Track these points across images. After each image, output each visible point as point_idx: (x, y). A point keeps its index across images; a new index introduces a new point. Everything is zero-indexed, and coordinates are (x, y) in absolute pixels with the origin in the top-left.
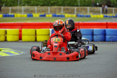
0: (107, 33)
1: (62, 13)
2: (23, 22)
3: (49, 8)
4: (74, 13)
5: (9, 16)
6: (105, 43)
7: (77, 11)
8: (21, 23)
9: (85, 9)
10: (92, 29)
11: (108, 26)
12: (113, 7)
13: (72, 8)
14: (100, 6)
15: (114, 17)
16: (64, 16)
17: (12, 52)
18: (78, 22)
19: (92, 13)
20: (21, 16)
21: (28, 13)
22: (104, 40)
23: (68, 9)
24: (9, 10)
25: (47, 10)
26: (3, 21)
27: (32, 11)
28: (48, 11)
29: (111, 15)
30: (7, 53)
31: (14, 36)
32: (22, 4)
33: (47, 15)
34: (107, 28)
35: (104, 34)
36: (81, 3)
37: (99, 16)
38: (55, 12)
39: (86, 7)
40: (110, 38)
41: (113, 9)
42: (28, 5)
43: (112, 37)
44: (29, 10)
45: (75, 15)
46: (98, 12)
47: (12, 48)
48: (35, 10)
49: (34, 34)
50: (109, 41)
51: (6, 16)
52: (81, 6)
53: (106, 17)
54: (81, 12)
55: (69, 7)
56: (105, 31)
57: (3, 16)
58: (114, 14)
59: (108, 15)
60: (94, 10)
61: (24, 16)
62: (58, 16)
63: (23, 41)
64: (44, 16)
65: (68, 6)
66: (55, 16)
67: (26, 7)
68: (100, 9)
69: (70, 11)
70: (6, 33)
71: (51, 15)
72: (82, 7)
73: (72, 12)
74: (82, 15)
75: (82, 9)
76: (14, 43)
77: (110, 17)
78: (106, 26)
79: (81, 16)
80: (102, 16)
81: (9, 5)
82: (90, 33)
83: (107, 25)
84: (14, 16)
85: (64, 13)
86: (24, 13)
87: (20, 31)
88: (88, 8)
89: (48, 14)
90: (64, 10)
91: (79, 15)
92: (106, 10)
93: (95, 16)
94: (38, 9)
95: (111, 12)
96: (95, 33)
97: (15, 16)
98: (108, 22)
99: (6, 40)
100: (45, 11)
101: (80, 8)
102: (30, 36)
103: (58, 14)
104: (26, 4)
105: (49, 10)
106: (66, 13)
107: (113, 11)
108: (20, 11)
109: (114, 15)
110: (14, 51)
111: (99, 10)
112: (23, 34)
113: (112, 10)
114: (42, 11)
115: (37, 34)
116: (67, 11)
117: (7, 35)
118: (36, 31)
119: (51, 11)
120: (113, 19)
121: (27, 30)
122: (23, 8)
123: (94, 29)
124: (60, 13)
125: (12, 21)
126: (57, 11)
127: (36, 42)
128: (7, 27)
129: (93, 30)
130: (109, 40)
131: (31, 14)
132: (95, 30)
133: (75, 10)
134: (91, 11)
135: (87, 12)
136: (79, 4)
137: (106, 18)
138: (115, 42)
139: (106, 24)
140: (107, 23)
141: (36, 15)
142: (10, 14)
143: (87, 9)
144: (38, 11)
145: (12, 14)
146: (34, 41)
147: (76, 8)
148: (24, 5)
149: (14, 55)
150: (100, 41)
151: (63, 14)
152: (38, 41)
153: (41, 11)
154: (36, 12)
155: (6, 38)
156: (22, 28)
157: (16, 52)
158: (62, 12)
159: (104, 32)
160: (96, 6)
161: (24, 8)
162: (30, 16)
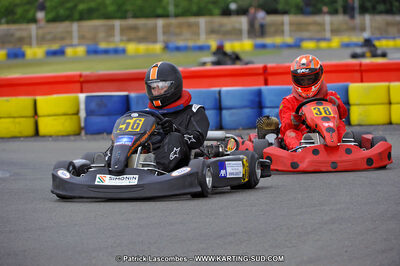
0: (268, 100)
1: (117, 42)
3: (75, 26)
4: (155, 41)
7: (164, 33)
9: (190, 25)
10: (217, 89)
11: (270, 78)
12: (285, 12)
13: (150, 22)
14: (242, 11)
15: (289, 46)
16: (124, 51)
19: (214, 36)
21: (11, 46)
23: (135, 28)
25: (70, 33)
27: (21, 40)
28: (71, 38)
29: (278, 40)
33: (69, 51)
34: (266, 83)
35: (258, 103)
36: (176, 6)
37: (237, 45)
38: (95, 39)
39: (192, 20)
41: (286, 19)
42: (8, 23)
44: (12, 35)
45: (158, 47)
46: (235, 34)
48: (30, 37)
49: (30, 112)
52: (177, 16)
53: (264, 46)
54: (180, 34)
55: (140, 22)
56: (259, 93)
58: (291, 36)
59: (268, 41)
60: (221, 25)
62: (106, 52)
65: (135, 16)
66: (93, 52)
67: (4, 28)
68: (241, 23)
69: (141, 34)
71: (81, 50)
72: (181, 20)
73: (149, 37)
74: (181, 43)
75: (180, 26)
77: (275, 47)
78: (262, 78)
79: (178, 49)
80: (247, 44)
82: (210, 103)
83: (266, 75)
85: (122, 40)
88: (202, 21)
89: (71, 45)
90: (123, 30)
91: (171, 45)
92: (262, 26)
94: (41, 32)
95: (279, 31)
96: (226, 102)
98: (269, 65)
100: (63, 39)
101: (173, 21)
102: (17, 120)
103: (103, 46)
104: (3, 20)
105: (75, 34)
106: (130, 40)
107: (287, 28)
109: (289, 40)
111: (237, 26)
113: (282, 24)
114: (54, 39)
115: (40, 112)
116: (132, 35)
118: (35, 103)
119: (82, 38)
120: (286, 52)
121: (7, 101)
123: (224, 89)
124: (108, 42)
126: (101, 35)
127: (38, 138)
129: (220, 92)
131: (20, 48)
132: (228, 92)
133: (160, 31)
134: (212, 31)
135: (198, 34)
136: (171, 9)
137: (263, 51)
139: (261, 71)
140: (265, 68)
141: (35, 52)
143: (197, 25)
144: (41, 40)
146: (32, 137)
147: (160, 22)
150: (244, 129)
151: (121, 46)
152: (44, 136)
153: (48, 37)
154: (34, 42)
158: (117, 37)
159: (257, 99)
160: (227, 12)
162: (16, 55)
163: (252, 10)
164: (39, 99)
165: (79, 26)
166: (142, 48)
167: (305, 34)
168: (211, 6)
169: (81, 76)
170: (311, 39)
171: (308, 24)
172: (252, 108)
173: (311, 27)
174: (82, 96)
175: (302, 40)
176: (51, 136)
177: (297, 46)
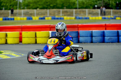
0: (106, 34)
1: (61, 16)
2: (23, 25)
3: (48, 11)
4: (72, 16)
5: (8, 19)
6: (104, 45)
7: (75, 14)
8: (21, 26)
9: (83, 11)
10: (91, 31)
12: (112, 8)
13: (71, 10)
14: (98, 8)
15: (112, 19)
16: (63, 19)
17: (13, 54)
18: (77, 24)
19: (90, 15)
20: (21, 19)
21: (28, 16)
22: (103, 41)
23: (67, 12)
24: (9, 13)
25: (47, 13)
26: (3, 25)
27: (31, 14)
28: (47, 14)
29: (109, 17)
30: (8, 55)
31: (15, 39)
32: (22, 8)
33: (46, 18)
34: (106, 29)
35: (103, 35)
37: (97, 18)
38: (54, 15)
39: (84, 10)
40: (109, 39)
41: (112, 10)
42: (27, 9)
43: (111, 39)
44: (28, 13)
45: (73, 18)
46: (97, 14)
47: (13, 51)
48: (34, 13)
49: (34, 36)
50: (108, 43)
51: (6, 19)
52: (79, 8)
53: (105, 18)
54: (80, 14)
55: (68, 10)
56: (104, 32)
57: (3, 19)
58: (113, 15)
59: (106, 17)
60: (92, 12)
61: (23, 19)
62: (58, 19)
63: (23, 44)
64: (44, 18)
65: (67, 8)
66: (54, 19)
67: (26, 10)
69: (68, 14)
70: (7, 36)
71: (50, 18)
72: (81, 10)
73: (71, 15)
74: (80, 17)
75: (80, 11)
76: (14, 46)
77: (108, 18)
78: (104, 28)
79: (79, 18)
80: (100, 18)
81: (8, 8)
82: (89, 35)
83: (106, 27)
84: (13, 19)
85: (62, 15)
86: (24, 17)
87: (21, 34)
88: (87, 10)
89: (47, 16)
90: (63, 12)
91: (77, 17)
93: (94, 18)
94: (38, 12)
95: (109, 14)
96: (94, 35)
97: (15, 19)
98: (107, 24)
99: (6, 43)
100: (44, 14)
101: (78, 10)
102: (30, 38)
103: (57, 17)
104: (26, 8)
105: (48, 13)
106: (65, 15)
107: (112, 13)
108: (20, 15)
109: (112, 17)
110: (14, 53)
111: (97, 12)
112: (23, 37)
114: (42, 14)
115: (37, 36)
117: (7, 38)
118: (36, 33)
119: (50, 14)
120: (111, 20)
121: (27, 33)
122: (22, 11)
123: (93, 31)
125: (12, 24)
126: (56, 13)
127: (36, 44)
128: (7, 30)
129: (92, 32)
130: (108, 41)
131: (31, 17)
133: (74, 13)
134: (90, 13)
135: (86, 14)
136: (78, 6)
137: (105, 20)
138: (114, 43)
140: (105, 25)
141: (35, 18)
142: (10, 17)
143: (85, 11)
144: (38, 14)
145: (12, 17)
146: (35, 44)
147: (74, 10)
148: (23, 9)
149: (15, 57)
150: (99, 43)
151: (62, 17)
152: (38, 44)
153: (40, 14)
154: (35, 15)
155: (6, 40)
156: (22, 31)
157: (17, 54)
160: (94, 8)
161: (24, 11)
162: (30, 19)
163: (101, 8)
164: (37, 32)
165: (49, 11)
166: (69, 18)
167: (117, 15)
168: (90, 6)
169: (50, 26)
170: (119, 17)
171: (118, 12)
172: (102, 37)
173: (118, 13)
174: (50, 32)
175: (116, 17)
176: (40, 44)
177: (115, 18)
